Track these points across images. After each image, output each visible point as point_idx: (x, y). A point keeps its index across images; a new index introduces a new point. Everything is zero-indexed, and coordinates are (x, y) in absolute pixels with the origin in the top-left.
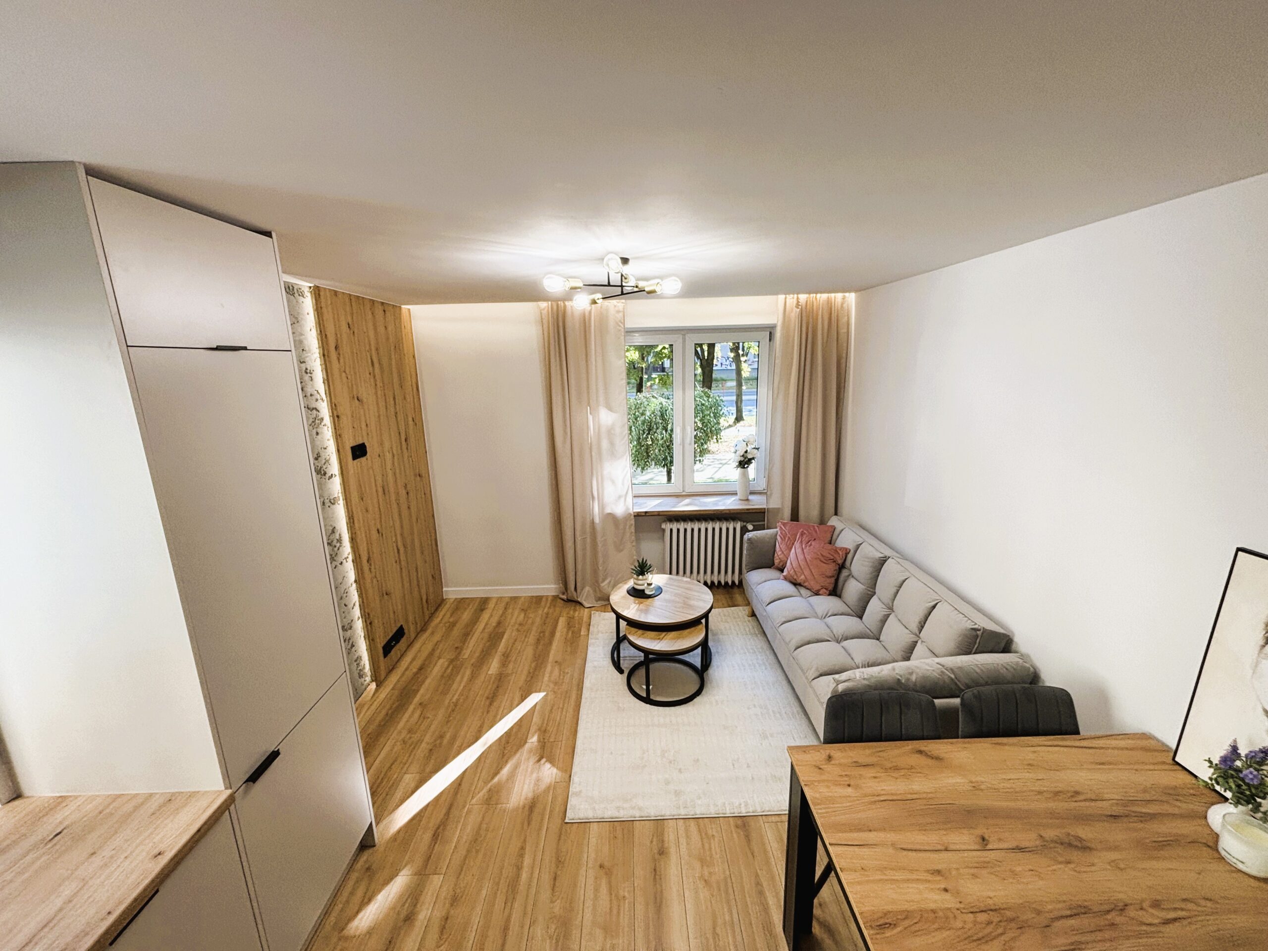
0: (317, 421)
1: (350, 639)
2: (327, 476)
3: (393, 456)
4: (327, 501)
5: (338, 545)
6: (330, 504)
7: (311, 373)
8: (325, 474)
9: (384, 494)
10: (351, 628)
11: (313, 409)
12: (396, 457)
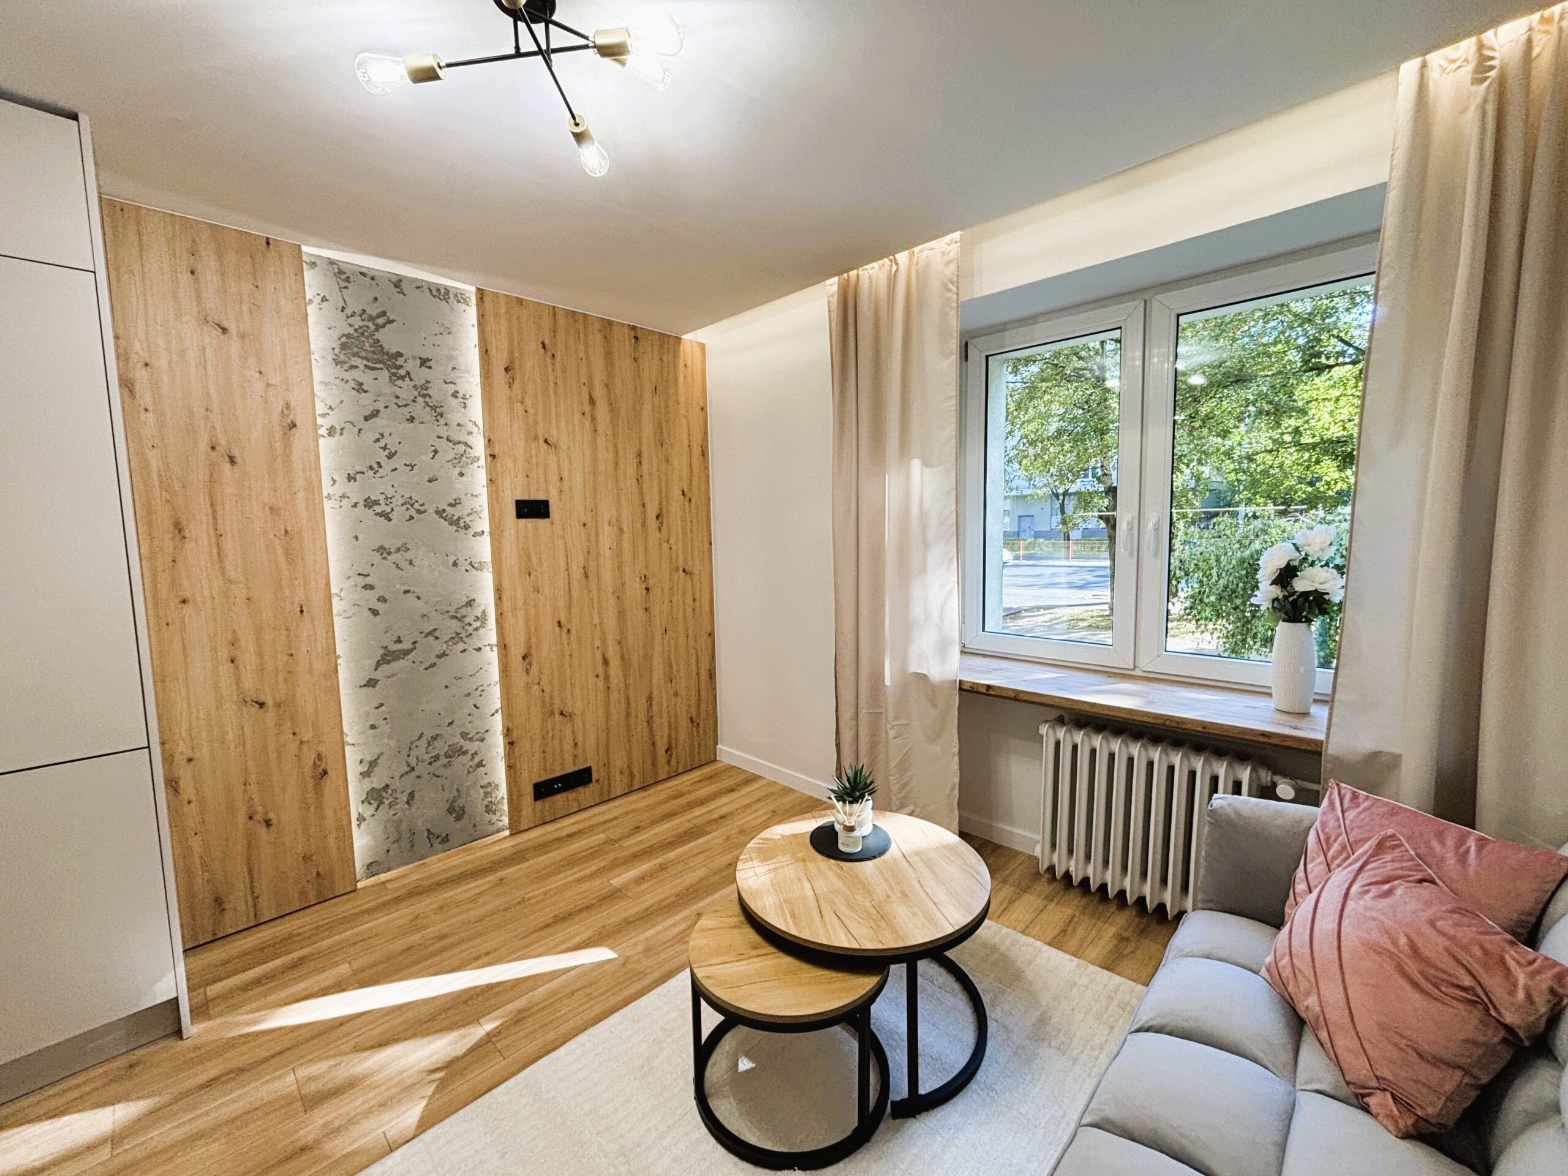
0: (464, 459)
1: (476, 753)
2: (471, 532)
3: (621, 530)
4: (461, 562)
5: (478, 624)
6: (469, 568)
7: (464, 397)
8: (467, 527)
9: (587, 577)
10: (482, 740)
11: (460, 443)
12: (626, 537)
